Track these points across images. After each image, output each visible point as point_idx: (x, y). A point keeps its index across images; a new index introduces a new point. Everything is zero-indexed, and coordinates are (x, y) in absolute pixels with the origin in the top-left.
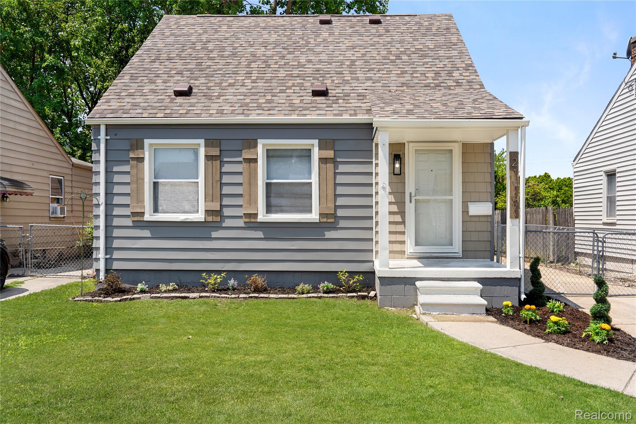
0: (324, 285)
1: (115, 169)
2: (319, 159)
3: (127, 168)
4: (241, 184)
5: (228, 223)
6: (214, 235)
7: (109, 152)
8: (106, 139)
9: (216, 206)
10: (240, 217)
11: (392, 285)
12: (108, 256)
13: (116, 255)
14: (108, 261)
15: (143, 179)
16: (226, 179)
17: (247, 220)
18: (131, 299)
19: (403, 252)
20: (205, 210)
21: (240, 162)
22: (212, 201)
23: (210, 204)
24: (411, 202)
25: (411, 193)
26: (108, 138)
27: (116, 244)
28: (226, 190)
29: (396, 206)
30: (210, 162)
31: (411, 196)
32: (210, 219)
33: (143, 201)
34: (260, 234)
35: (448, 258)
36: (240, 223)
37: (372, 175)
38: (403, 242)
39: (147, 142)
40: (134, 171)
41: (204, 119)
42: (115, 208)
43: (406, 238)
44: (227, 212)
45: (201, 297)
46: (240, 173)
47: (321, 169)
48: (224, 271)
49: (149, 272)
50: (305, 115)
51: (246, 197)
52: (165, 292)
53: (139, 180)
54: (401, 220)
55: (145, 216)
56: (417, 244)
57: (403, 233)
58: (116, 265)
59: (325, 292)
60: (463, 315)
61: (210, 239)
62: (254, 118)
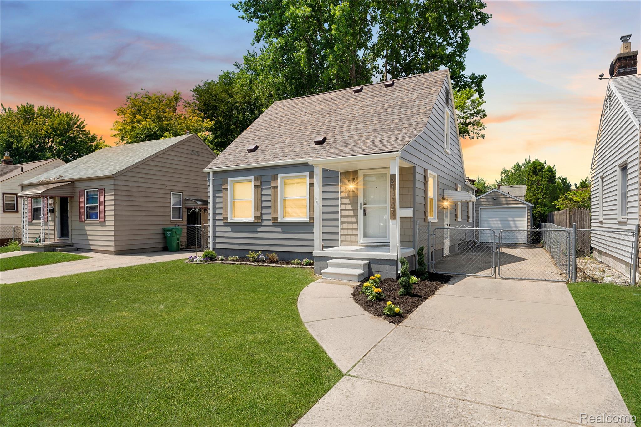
0: (306, 260)
1: (217, 195)
2: (309, 184)
3: (221, 195)
4: (270, 201)
5: (265, 223)
6: (259, 230)
7: (214, 186)
8: (213, 180)
9: (259, 214)
10: (270, 220)
11: (321, 261)
12: (214, 241)
13: (218, 240)
14: (214, 243)
15: (227, 200)
16: (264, 198)
17: (273, 222)
18: (213, 263)
19: (357, 242)
20: (254, 216)
21: (270, 188)
22: (257, 211)
23: (256, 212)
24: (361, 209)
25: (361, 203)
26: (214, 178)
27: (218, 234)
28: (264, 205)
29: (352, 212)
30: (256, 189)
31: (361, 205)
32: (256, 221)
33: (227, 212)
34: (279, 230)
35: (384, 246)
36: (270, 223)
37: (339, 192)
38: (356, 235)
39: (229, 179)
40: (224, 196)
41: (254, 165)
42: (217, 216)
43: (358, 232)
44: (264, 217)
45: (241, 264)
46: (270, 195)
47: (310, 190)
48: (260, 250)
49: (231, 250)
50: (302, 158)
51: (273, 208)
52: (230, 260)
53: (226, 200)
54: (355, 221)
55: (228, 220)
56: (365, 236)
57: (356, 229)
58: (217, 246)
59: (306, 265)
60: (344, 281)
61: (257, 232)
62: (277, 162)
